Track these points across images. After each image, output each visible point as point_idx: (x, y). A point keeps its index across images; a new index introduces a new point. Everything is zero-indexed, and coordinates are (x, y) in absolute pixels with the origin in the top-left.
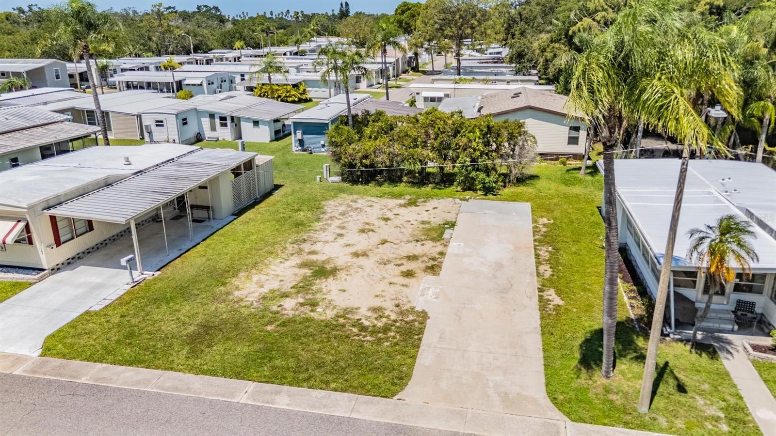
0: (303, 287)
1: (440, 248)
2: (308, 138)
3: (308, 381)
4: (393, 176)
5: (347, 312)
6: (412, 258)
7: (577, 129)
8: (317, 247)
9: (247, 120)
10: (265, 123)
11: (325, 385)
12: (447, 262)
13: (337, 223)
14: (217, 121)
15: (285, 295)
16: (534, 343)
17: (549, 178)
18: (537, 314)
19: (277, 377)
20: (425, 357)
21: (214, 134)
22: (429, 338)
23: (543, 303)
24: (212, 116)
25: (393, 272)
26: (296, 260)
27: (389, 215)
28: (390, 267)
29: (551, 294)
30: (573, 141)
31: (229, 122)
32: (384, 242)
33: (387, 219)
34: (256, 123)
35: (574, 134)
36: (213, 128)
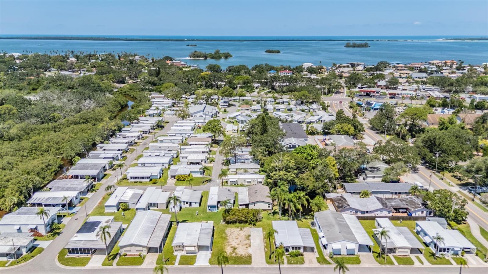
0: (234, 252)
1: (250, 242)
2: (211, 208)
3: (241, 264)
4: (235, 222)
5: (241, 255)
6: (246, 244)
7: (270, 204)
8: (231, 243)
9: (193, 202)
10: (198, 203)
11: (243, 264)
12: (252, 244)
13: (231, 237)
14: (185, 203)
15: (232, 253)
16: (264, 257)
17: (265, 218)
18: (264, 252)
19: (238, 264)
20: (253, 260)
21: (184, 206)
22: (252, 257)
23: (265, 250)
24: (184, 202)
25: (244, 247)
26: (229, 247)
27: (239, 234)
28: (244, 246)
29: (266, 249)
30: (269, 207)
31: (188, 203)
32: (241, 241)
33: (239, 235)
34: (196, 203)
35: (269, 205)
36: (184, 205)
